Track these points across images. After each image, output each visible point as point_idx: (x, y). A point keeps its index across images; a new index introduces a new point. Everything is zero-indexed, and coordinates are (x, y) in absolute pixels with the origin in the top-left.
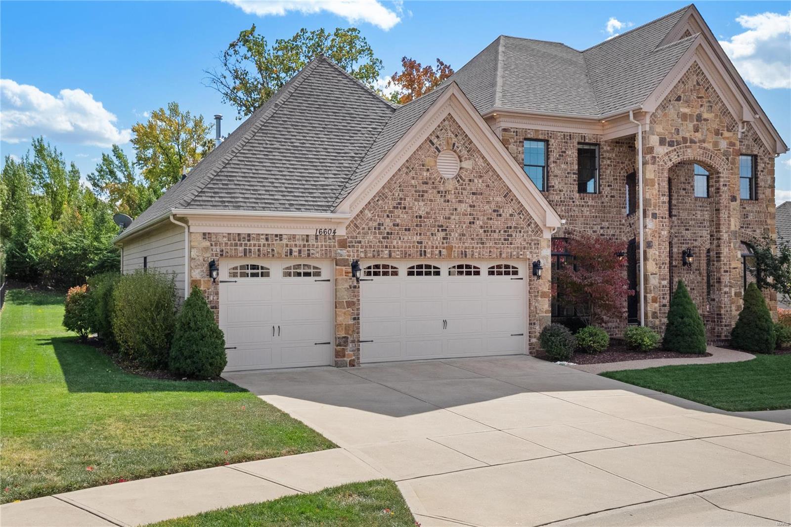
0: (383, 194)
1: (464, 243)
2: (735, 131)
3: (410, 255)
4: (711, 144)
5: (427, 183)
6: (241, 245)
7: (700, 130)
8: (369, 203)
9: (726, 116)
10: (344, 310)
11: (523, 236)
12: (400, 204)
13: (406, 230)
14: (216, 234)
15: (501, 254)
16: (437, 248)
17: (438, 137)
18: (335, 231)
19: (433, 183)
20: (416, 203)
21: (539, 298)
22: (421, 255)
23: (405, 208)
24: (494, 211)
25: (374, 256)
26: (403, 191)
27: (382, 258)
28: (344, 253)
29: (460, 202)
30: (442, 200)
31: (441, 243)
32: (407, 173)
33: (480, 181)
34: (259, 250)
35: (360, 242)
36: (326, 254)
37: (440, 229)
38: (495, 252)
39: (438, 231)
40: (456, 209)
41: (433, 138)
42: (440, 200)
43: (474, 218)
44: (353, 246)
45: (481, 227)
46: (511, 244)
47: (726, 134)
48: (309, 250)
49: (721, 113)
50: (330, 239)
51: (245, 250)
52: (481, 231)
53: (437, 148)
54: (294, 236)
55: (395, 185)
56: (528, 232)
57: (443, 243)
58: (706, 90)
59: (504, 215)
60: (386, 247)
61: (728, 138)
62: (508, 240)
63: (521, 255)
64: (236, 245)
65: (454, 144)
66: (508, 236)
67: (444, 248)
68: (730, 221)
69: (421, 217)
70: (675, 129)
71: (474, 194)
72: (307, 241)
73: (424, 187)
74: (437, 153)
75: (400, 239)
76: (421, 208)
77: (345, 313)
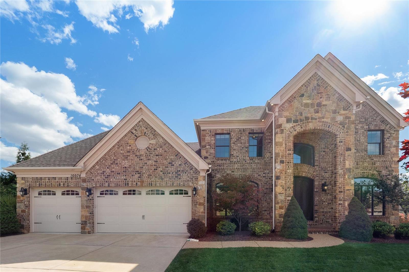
0: (105, 158)
1: (151, 179)
2: (350, 110)
3: (119, 185)
4: (330, 119)
5: (129, 152)
6: (38, 182)
7: (320, 112)
8: (97, 162)
9: (343, 101)
10: (84, 210)
11: (187, 175)
12: (114, 162)
13: (117, 174)
14: (27, 178)
15: (173, 184)
16: (134, 182)
17: (136, 130)
18: (80, 175)
19: (133, 151)
20: (123, 161)
21: (198, 206)
22: (126, 185)
23: (117, 164)
24: (170, 163)
25: (100, 186)
26: (116, 156)
27: (105, 187)
28: (85, 185)
29: (148, 159)
30: (138, 159)
31: (137, 179)
32: (118, 148)
33: (161, 149)
34: (45, 184)
35: (93, 180)
36: (76, 185)
37: (137, 173)
38: (169, 183)
39: (136, 174)
40: (146, 163)
41: (133, 131)
42: (136, 159)
43: (157, 167)
44: (90, 182)
45: (161, 171)
46: (180, 179)
47: (342, 112)
48: (68, 184)
49: (338, 100)
50: (78, 179)
51: (40, 184)
52: (161, 173)
53: (135, 135)
54: (61, 178)
55: (112, 154)
56: (190, 173)
57: (138, 179)
58: (325, 88)
59: (175, 165)
60: (107, 182)
61: (344, 114)
62: (178, 177)
63: (186, 184)
64: (36, 182)
65: (145, 133)
66: (178, 175)
67: (139, 182)
68: (345, 162)
69: (126, 168)
70: (299, 113)
71: (157, 155)
72: (67, 180)
73: (128, 154)
74: (135, 137)
75: (114, 178)
76: (126, 163)
77: (85, 211)
